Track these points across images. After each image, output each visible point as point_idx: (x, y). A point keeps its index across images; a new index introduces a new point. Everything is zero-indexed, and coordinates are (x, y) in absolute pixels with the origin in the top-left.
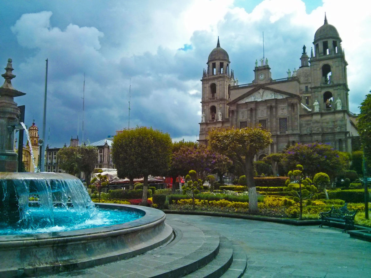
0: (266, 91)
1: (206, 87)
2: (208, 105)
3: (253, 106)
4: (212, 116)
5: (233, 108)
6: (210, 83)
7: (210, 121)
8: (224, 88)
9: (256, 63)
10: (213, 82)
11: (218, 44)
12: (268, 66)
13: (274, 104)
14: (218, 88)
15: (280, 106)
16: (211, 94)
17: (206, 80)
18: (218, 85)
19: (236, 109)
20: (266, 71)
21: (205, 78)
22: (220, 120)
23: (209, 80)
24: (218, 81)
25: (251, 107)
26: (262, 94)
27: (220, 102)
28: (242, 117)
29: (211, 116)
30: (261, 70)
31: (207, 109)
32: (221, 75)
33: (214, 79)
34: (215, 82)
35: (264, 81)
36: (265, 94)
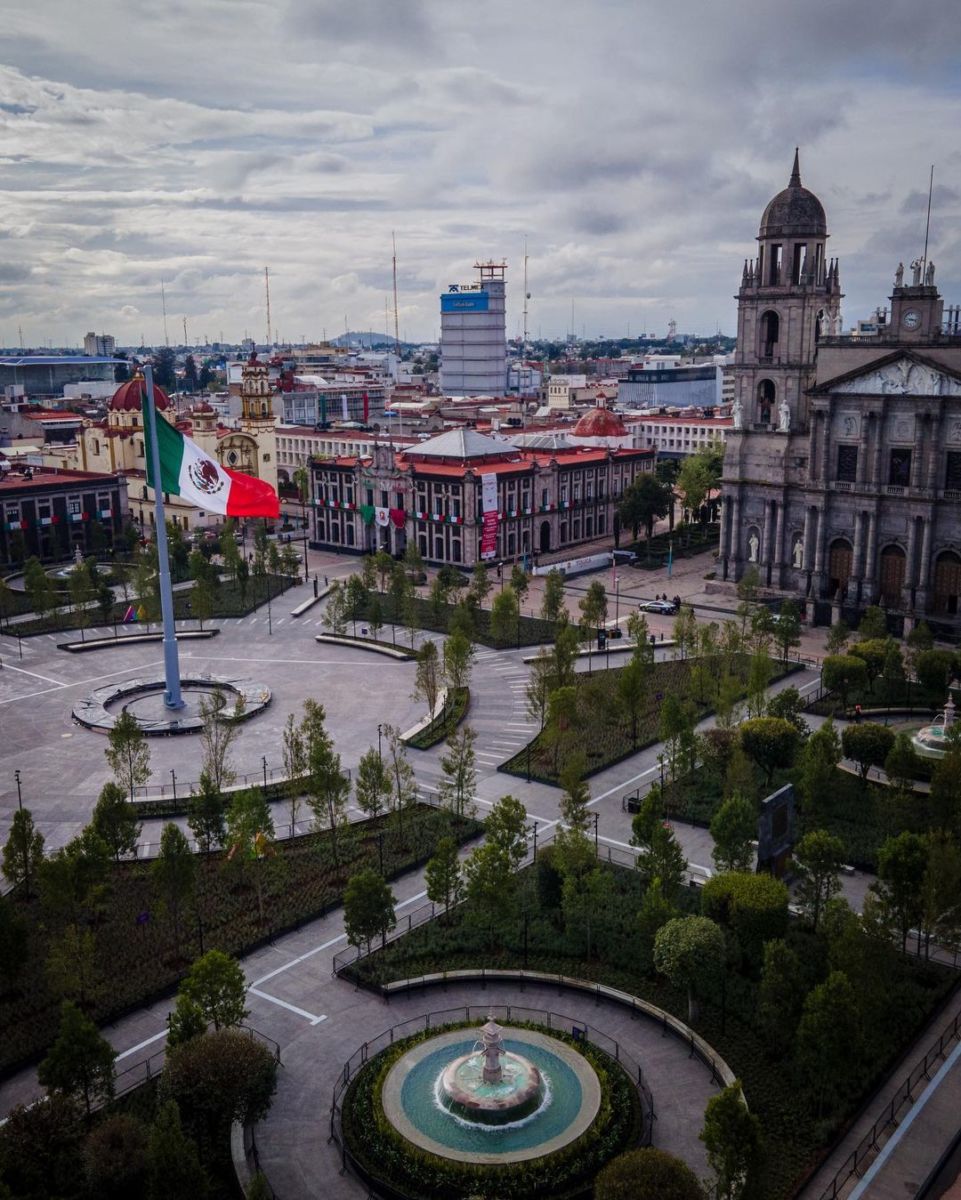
0: (919, 368)
1: (749, 321)
2: (754, 377)
3: (877, 406)
4: (763, 411)
5: (821, 404)
6: (763, 307)
7: (755, 425)
8: (802, 329)
9: (899, 274)
10: (770, 306)
11: (796, 176)
12: (933, 288)
13: (935, 411)
14: (784, 327)
15: (954, 416)
16: (764, 345)
17: (751, 298)
18: (786, 319)
19: (828, 408)
20: (926, 305)
21: (749, 292)
22: (784, 426)
23: (759, 297)
24: (785, 308)
25: (871, 409)
26: (905, 375)
27: (789, 371)
28: (845, 431)
29: (760, 409)
30: (910, 298)
31: (750, 388)
32: (795, 289)
33: (774, 298)
34: (779, 307)
35: (915, 333)
36: (915, 374)
